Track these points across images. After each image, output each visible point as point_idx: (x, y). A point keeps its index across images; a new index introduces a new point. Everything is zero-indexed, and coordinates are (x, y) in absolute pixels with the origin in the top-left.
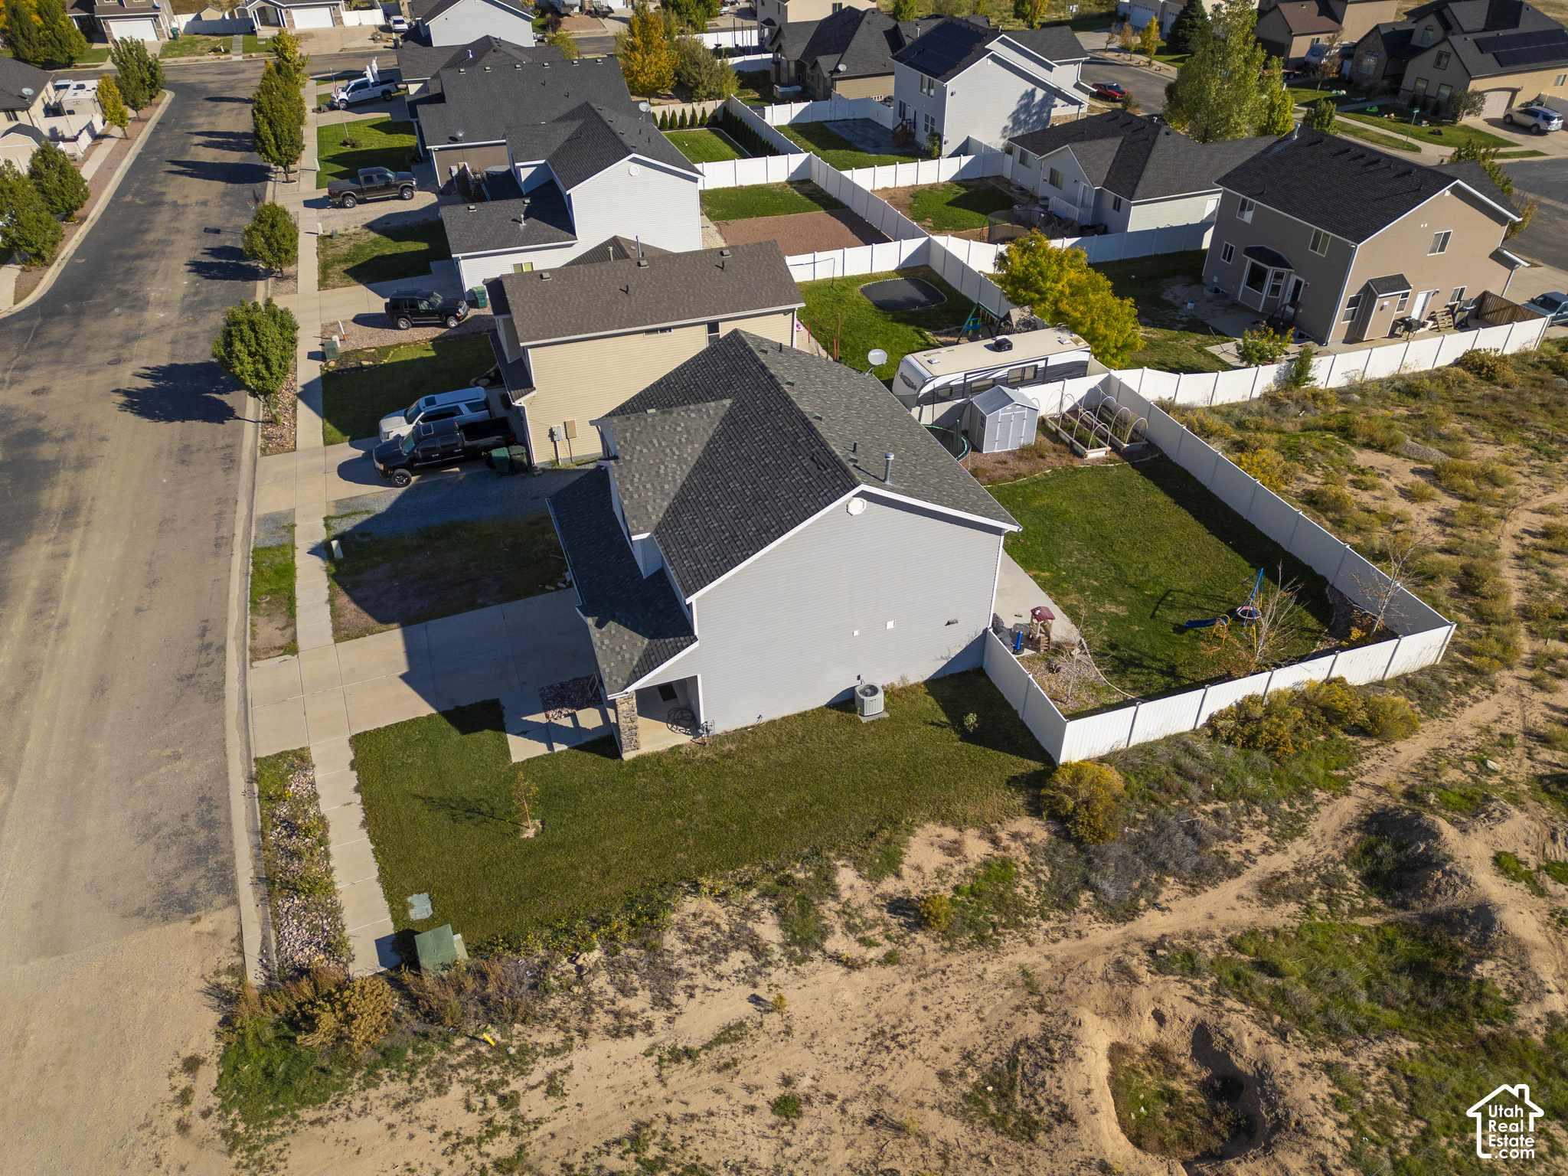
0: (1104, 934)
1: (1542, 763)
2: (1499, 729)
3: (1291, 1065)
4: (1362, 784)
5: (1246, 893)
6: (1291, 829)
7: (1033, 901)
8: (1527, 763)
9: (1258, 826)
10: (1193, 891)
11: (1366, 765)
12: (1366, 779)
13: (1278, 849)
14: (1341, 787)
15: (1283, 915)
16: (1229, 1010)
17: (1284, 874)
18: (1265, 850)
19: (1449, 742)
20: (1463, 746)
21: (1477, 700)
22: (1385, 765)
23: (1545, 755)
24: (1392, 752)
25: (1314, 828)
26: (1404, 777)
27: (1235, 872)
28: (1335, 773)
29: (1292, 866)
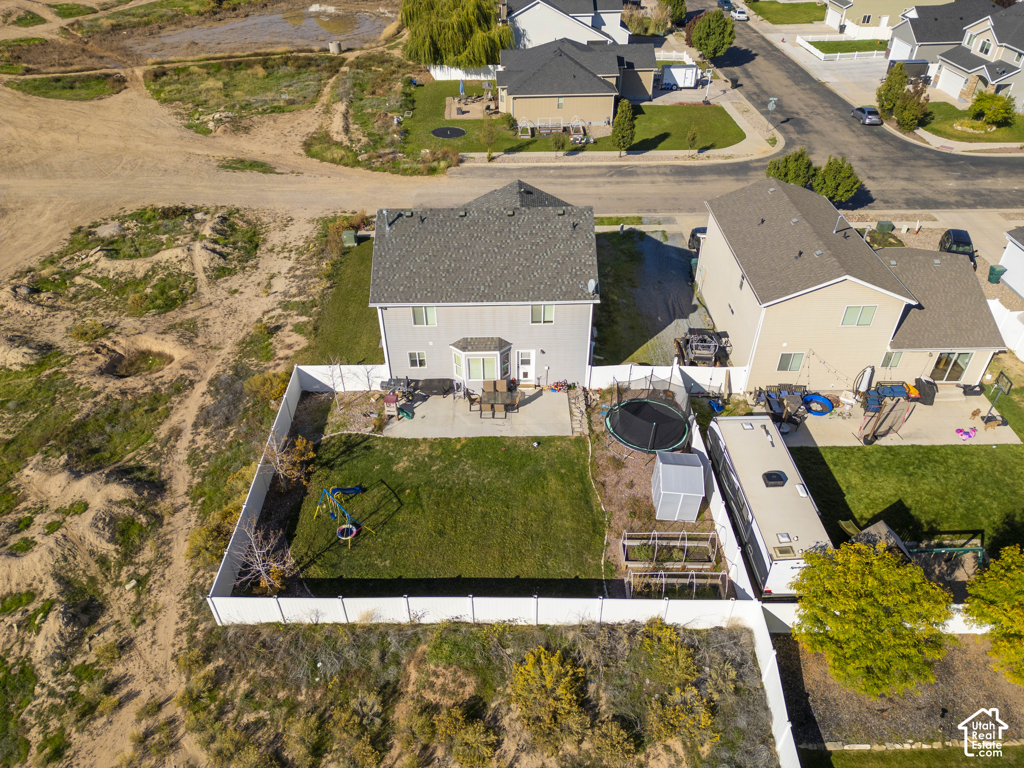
0: (211, 373)
1: (108, 626)
2: (150, 622)
3: (111, 384)
4: (185, 505)
5: (183, 424)
6: (193, 458)
7: (245, 360)
8: (117, 617)
9: (206, 447)
10: (202, 408)
11: (194, 517)
12: (186, 510)
13: (189, 447)
14: (194, 493)
15: (163, 431)
16: (146, 386)
17: (177, 441)
18: (193, 441)
19: (167, 577)
20: (158, 583)
21: (178, 633)
22: (185, 527)
23: (110, 636)
24: (188, 537)
25: (185, 468)
26: (170, 528)
27: (195, 425)
28: (203, 499)
29: (178, 446)
